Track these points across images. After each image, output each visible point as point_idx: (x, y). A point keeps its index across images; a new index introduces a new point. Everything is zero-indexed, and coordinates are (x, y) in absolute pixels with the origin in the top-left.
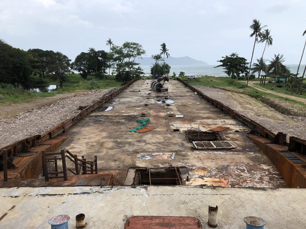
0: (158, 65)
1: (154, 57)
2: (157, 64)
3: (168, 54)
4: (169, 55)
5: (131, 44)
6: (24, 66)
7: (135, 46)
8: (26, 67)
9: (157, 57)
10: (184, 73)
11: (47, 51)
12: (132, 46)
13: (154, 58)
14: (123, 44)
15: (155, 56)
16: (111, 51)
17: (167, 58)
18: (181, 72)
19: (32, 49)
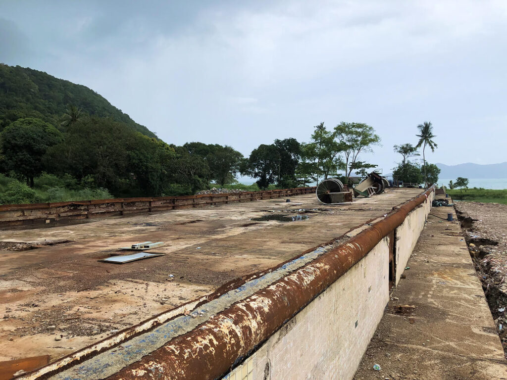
0: (407, 164)
1: (399, 149)
2: (406, 162)
3: (433, 144)
4: (435, 145)
5: (353, 126)
6: (145, 163)
7: (360, 130)
8: (149, 165)
9: (406, 150)
10: (466, 180)
11: (211, 146)
12: (353, 129)
13: (400, 152)
14: (336, 126)
15: (403, 148)
16: (313, 141)
17: (433, 151)
18: (459, 178)
19: (189, 143)
